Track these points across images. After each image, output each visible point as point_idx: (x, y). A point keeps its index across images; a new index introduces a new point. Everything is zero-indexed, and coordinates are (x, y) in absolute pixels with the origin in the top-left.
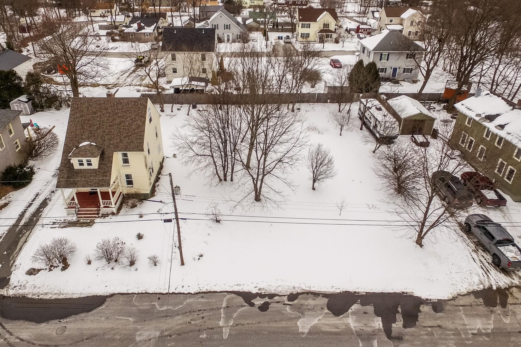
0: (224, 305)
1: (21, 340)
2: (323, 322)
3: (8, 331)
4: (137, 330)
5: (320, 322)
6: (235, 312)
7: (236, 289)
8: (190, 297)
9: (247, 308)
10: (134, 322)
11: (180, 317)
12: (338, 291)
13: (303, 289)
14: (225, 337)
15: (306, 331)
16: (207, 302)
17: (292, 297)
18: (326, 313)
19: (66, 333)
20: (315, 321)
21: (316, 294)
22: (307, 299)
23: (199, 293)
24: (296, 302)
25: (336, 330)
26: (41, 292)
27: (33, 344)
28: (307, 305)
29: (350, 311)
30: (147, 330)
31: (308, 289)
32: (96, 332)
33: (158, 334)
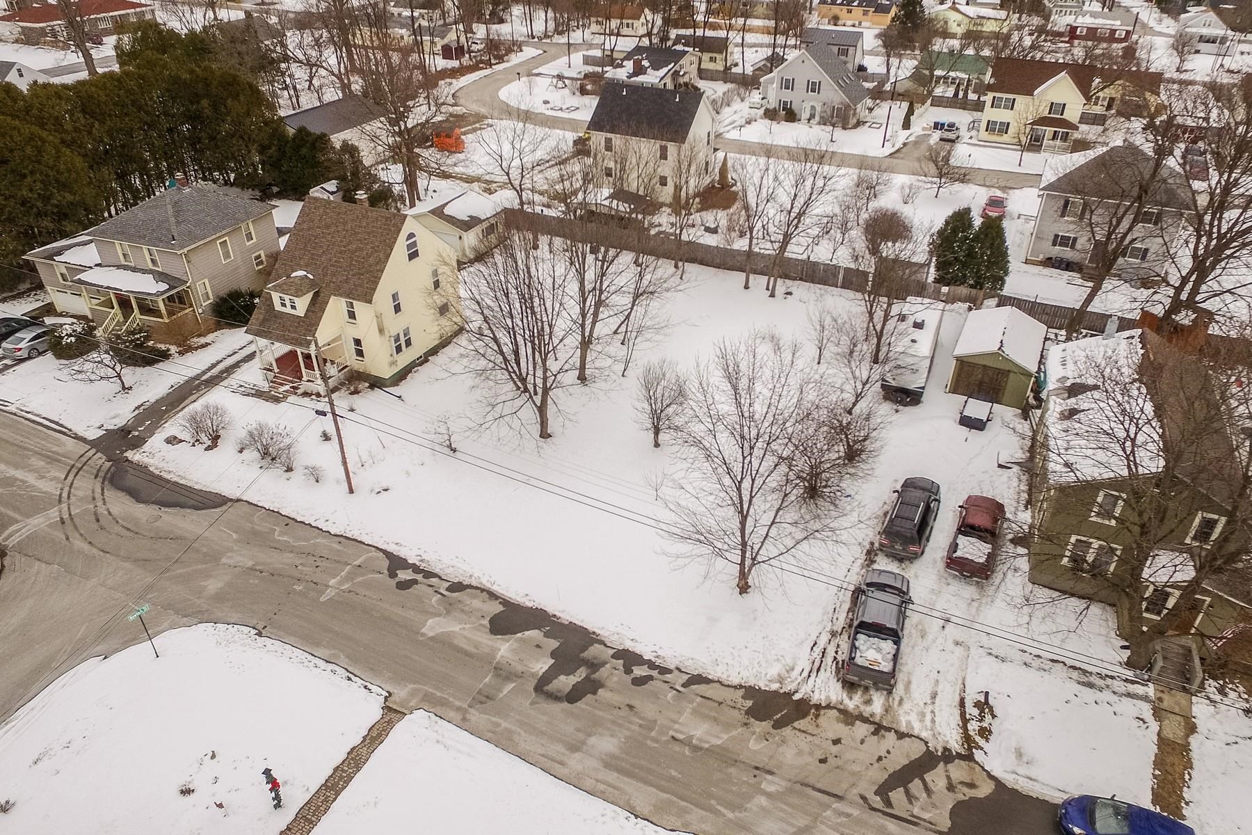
0: (357, 563)
1: (110, 513)
2: (466, 633)
3: (104, 499)
4: (231, 550)
5: (461, 632)
6: (363, 575)
7: (391, 548)
8: (325, 537)
9: (384, 577)
10: (236, 541)
11: (291, 555)
12: (530, 604)
13: (481, 583)
14: (323, 599)
15: (431, 634)
16: (338, 551)
17: (457, 587)
18: (481, 625)
19: (157, 524)
20: (456, 628)
21: (493, 595)
22: (475, 597)
23: (342, 536)
24: (455, 595)
25: (474, 650)
26: (166, 469)
27: (117, 522)
28: (467, 605)
29: (519, 635)
30: (241, 555)
31: (488, 585)
32: (186, 535)
33: (250, 564)
